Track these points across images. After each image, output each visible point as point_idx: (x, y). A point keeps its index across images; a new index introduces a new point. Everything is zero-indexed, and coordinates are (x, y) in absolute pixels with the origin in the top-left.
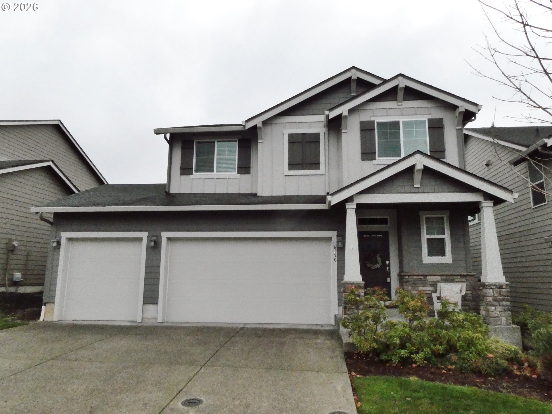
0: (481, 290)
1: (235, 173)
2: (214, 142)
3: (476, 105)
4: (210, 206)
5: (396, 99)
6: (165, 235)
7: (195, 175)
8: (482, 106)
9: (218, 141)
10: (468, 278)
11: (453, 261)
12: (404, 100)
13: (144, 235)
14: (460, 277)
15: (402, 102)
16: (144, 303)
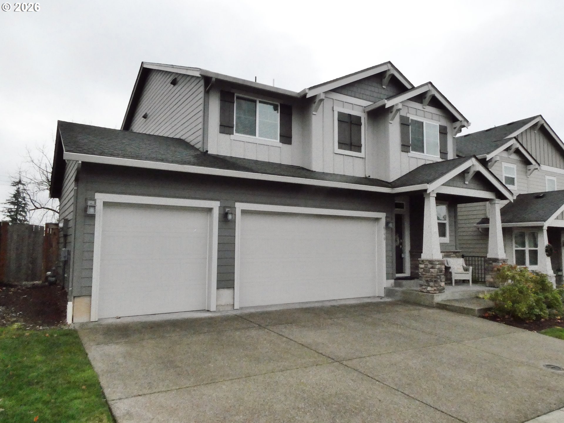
0: (491, 264)
1: (277, 141)
2: (255, 102)
3: (467, 121)
4: (283, 177)
5: (421, 102)
6: (240, 206)
7: (236, 136)
8: (471, 123)
9: (260, 102)
10: (457, 254)
11: (450, 241)
12: (428, 105)
13: (215, 205)
14: (453, 253)
15: (426, 106)
16: (218, 288)
